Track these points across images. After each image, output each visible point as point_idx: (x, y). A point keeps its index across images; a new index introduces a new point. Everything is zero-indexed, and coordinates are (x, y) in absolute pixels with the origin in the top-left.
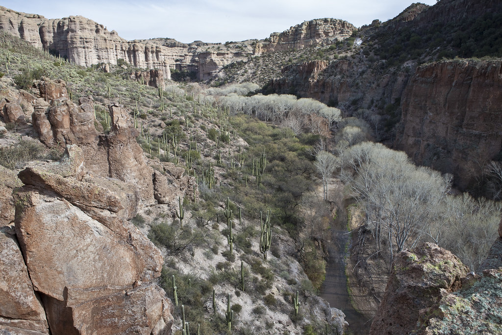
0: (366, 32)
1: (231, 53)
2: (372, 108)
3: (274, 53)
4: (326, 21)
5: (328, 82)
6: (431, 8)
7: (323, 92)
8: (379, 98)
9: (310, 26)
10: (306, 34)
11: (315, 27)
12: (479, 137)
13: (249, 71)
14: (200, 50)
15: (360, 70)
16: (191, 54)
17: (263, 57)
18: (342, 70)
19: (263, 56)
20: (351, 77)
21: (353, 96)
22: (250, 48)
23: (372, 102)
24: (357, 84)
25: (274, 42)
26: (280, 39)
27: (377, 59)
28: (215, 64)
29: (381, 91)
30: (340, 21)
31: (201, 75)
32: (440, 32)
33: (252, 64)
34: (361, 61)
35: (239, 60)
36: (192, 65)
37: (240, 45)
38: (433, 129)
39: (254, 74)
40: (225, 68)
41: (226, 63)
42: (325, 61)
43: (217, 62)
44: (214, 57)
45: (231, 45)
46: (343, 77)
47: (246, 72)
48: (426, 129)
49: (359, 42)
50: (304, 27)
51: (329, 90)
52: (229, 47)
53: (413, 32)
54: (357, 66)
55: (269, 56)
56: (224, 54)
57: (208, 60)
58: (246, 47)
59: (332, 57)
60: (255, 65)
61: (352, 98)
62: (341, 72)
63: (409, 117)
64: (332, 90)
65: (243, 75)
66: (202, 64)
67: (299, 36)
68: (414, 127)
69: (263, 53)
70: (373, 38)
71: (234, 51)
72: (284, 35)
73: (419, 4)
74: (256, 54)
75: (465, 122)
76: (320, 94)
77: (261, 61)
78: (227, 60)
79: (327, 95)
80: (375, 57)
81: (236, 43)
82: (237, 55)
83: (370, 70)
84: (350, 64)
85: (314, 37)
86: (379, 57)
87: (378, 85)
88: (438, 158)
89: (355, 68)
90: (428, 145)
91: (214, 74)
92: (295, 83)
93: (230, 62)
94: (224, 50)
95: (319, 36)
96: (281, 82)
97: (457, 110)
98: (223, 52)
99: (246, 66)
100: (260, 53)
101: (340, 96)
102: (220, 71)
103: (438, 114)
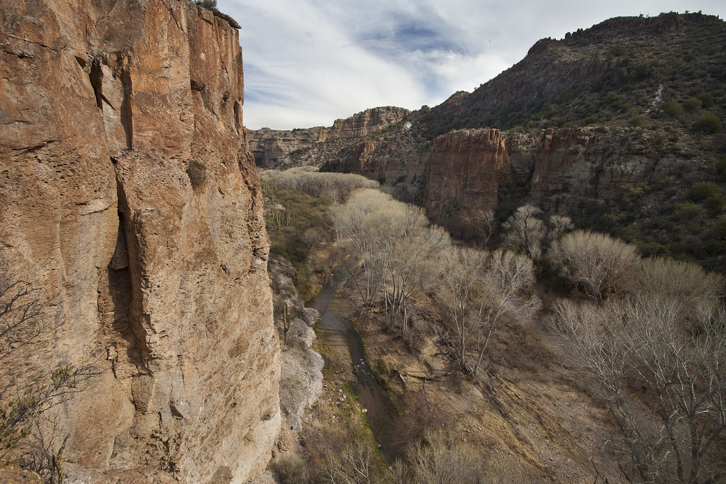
0: (416, 116)
1: (297, 139)
2: (415, 183)
3: (337, 139)
4: (388, 108)
5: (377, 162)
6: (470, 95)
7: (372, 171)
8: (421, 175)
9: (373, 113)
10: (370, 121)
11: (378, 115)
12: (478, 194)
13: (313, 156)
14: (266, 136)
15: (408, 150)
16: (257, 140)
17: (327, 143)
18: (390, 150)
19: (327, 141)
20: (399, 156)
21: (400, 173)
22: (316, 135)
23: (415, 178)
24: (403, 163)
25: (338, 128)
26: (344, 125)
27: (423, 141)
28: (281, 150)
29: (423, 168)
30: (402, 109)
31: (267, 161)
32: (477, 116)
33: (316, 150)
34: (408, 142)
35: (305, 146)
36: (258, 152)
37: (307, 132)
38: (447, 192)
39: (318, 158)
40: (292, 154)
41: (292, 149)
42: (375, 142)
43: (283, 148)
44: (280, 144)
45: (298, 132)
46: (391, 157)
47: (310, 157)
48: (442, 192)
49: (409, 125)
50: (367, 114)
51: (378, 168)
52: (296, 134)
53: (456, 116)
54: (405, 147)
55: (333, 142)
56: (291, 140)
57: (274, 146)
58: (312, 134)
59: (382, 139)
60: (319, 150)
61: (398, 176)
62: (390, 152)
63: (431, 184)
64: (381, 169)
65: (306, 160)
66: (268, 150)
67: (362, 123)
68: (435, 192)
69: (327, 139)
70: (422, 121)
71: (300, 138)
72: (348, 121)
73: (462, 92)
74: (320, 140)
75: (468, 182)
76: (370, 172)
77: (325, 146)
78: (293, 147)
79: (376, 174)
80: (422, 139)
81: (303, 130)
82: (303, 141)
83: (415, 150)
84: (398, 145)
85: (377, 124)
86: (425, 139)
87: (420, 163)
88: (450, 215)
89: (403, 149)
90: (445, 206)
91: (280, 160)
92: (348, 163)
93: (296, 149)
94: (291, 137)
95: (381, 122)
96: (335, 163)
97: (463, 173)
98: (289, 138)
99: (310, 151)
100: (325, 139)
101: (387, 174)
102: (286, 157)
103: (450, 178)
